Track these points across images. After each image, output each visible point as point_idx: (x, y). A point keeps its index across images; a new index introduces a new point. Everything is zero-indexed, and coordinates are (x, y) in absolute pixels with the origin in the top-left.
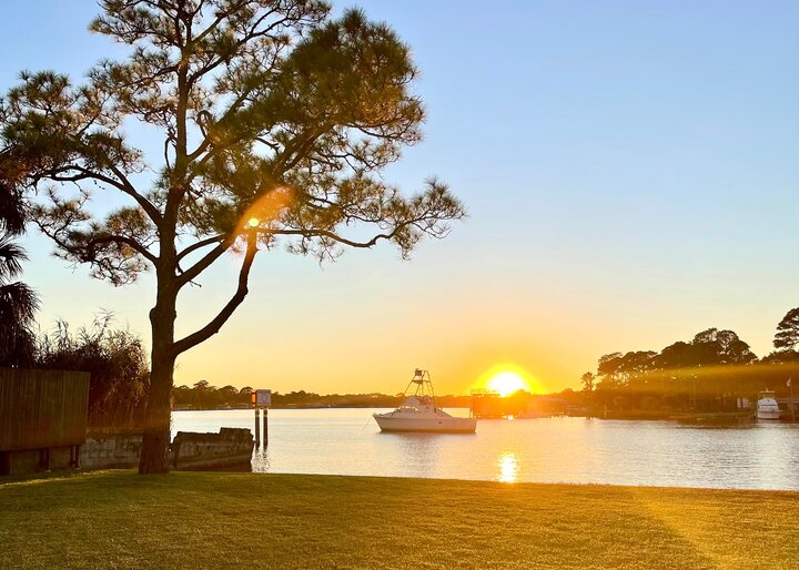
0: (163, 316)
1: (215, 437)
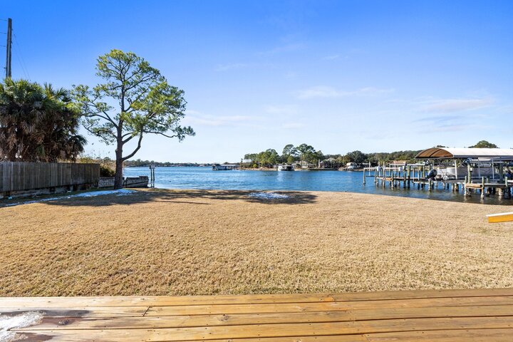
0: (119, 152)
1: (137, 178)
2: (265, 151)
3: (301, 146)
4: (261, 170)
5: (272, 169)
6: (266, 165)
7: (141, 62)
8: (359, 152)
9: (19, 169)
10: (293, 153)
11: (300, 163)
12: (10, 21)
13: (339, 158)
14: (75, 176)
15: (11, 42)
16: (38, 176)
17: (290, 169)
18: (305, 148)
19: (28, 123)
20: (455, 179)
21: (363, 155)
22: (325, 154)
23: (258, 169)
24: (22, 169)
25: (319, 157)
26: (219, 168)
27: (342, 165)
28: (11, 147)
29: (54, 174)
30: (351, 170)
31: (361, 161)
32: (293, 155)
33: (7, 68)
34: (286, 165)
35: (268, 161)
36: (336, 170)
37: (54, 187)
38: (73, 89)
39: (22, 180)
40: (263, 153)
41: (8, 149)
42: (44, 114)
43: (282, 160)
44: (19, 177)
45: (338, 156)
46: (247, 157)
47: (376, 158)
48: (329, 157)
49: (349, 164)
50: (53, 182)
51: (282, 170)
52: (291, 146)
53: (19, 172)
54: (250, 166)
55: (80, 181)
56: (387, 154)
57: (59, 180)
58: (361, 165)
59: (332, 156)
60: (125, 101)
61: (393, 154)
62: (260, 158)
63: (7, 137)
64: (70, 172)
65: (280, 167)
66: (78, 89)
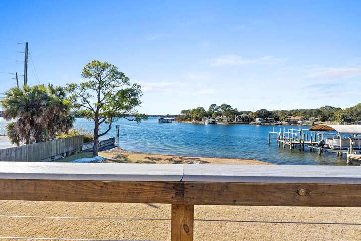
0: (96, 130)
1: (108, 140)
2: (196, 109)
3: (222, 105)
4: (193, 123)
5: (200, 122)
6: (197, 119)
7: (112, 67)
8: (265, 110)
9: (32, 149)
10: (216, 110)
11: (221, 118)
12: (27, 44)
13: (250, 114)
14: (67, 146)
15: (27, 58)
16: (43, 151)
17: (213, 122)
18: (225, 107)
19: (38, 116)
20: (340, 149)
21: (268, 112)
22: (239, 111)
23: (191, 122)
24: (33, 148)
25: (235, 113)
26: (164, 120)
27: (252, 120)
28: (27, 132)
29: (54, 147)
30: (259, 124)
31: (267, 117)
32: (216, 112)
33: (24, 76)
34: (211, 120)
35: (198, 116)
36: (248, 123)
37: (54, 156)
38: (67, 86)
39: (33, 155)
40: (194, 110)
41: (25, 133)
42: (48, 109)
43: (208, 115)
44: (32, 154)
45: (249, 112)
46: (183, 112)
47: (278, 114)
48: (242, 113)
49: (257, 119)
50: (53, 153)
51: (208, 123)
52: (215, 105)
53: (32, 151)
54: (186, 119)
55: (70, 149)
56: (286, 111)
57: (57, 151)
58: (267, 120)
59: (245, 112)
60: (101, 93)
61: (291, 112)
62: (192, 113)
63: (24, 126)
64: (64, 144)
65: (207, 121)
66: (70, 86)
